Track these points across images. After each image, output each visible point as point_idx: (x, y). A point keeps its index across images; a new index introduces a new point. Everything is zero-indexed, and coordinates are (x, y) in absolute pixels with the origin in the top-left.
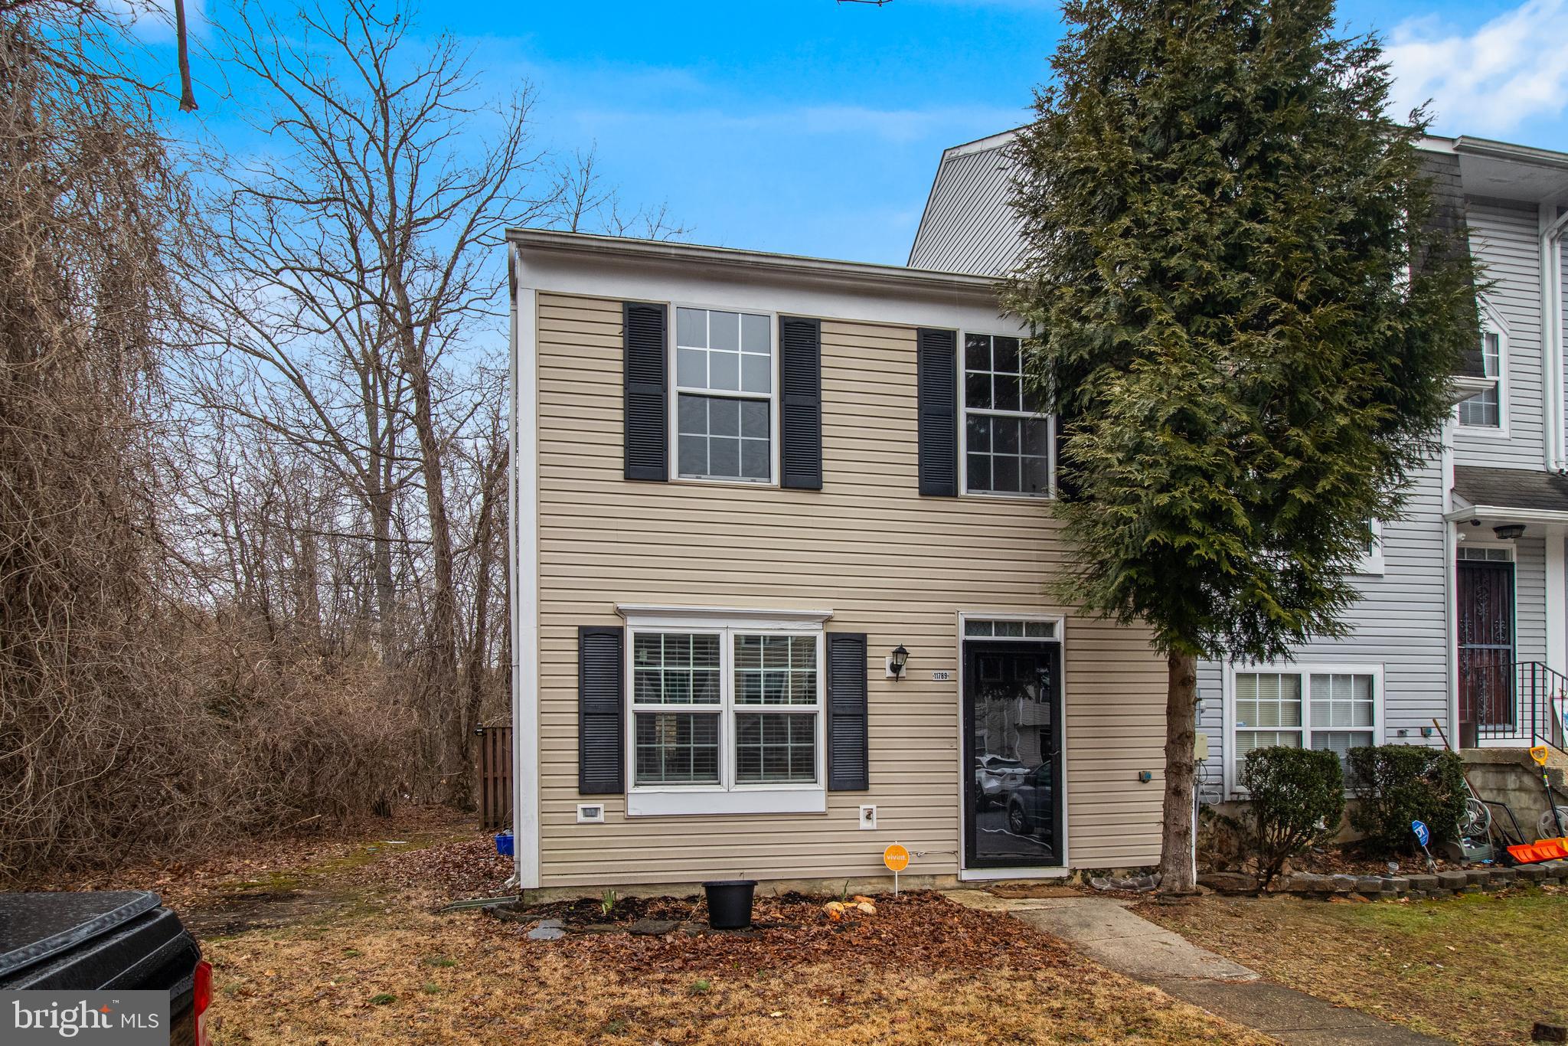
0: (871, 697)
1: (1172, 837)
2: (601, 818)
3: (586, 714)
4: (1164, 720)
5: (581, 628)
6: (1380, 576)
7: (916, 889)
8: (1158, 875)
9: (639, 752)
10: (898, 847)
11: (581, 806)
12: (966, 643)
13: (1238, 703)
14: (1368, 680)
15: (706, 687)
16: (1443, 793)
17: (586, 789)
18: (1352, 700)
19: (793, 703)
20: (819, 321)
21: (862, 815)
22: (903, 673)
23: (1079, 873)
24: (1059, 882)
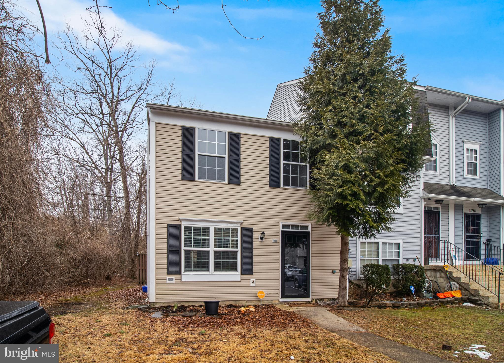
0: (254, 247)
1: (341, 290)
2: (174, 281)
3: (170, 250)
4: (339, 255)
5: (168, 225)
6: (402, 214)
7: (267, 304)
8: (337, 301)
9: (185, 262)
10: (262, 292)
11: (168, 278)
12: (282, 231)
13: (361, 251)
14: (398, 244)
15: (206, 243)
16: (419, 278)
17: (169, 273)
18: (394, 250)
19: (231, 248)
20: (240, 134)
21: (251, 282)
22: (264, 240)
23: (314, 300)
24: (308, 302)
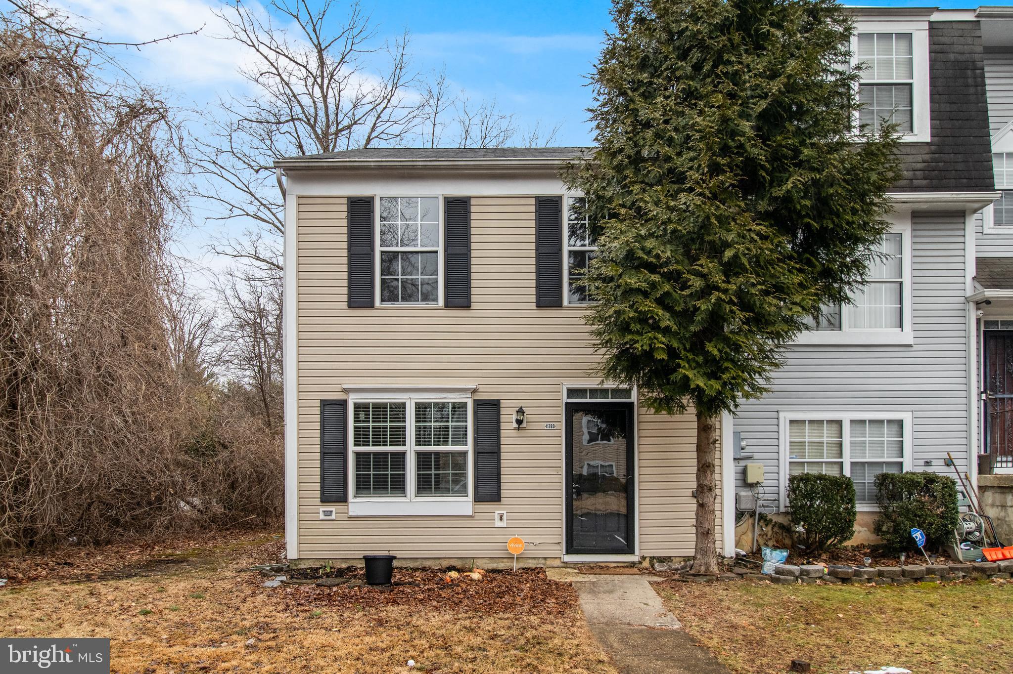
0: (503, 441)
1: (699, 535)
2: (333, 517)
3: (324, 453)
5: (322, 401)
6: (910, 346)
7: (533, 566)
9: (358, 477)
10: (517, 539)
11: (322, 509)
12: (567, 404)
13: (791, 442)
14: (900, 423)
15: (399, 437)
17: (325, 500)
18: (885, 439)
20: (470, 198)
21: (497, 517)
22: (524, 425)
23: (648, 559)
24: (632, 565)
